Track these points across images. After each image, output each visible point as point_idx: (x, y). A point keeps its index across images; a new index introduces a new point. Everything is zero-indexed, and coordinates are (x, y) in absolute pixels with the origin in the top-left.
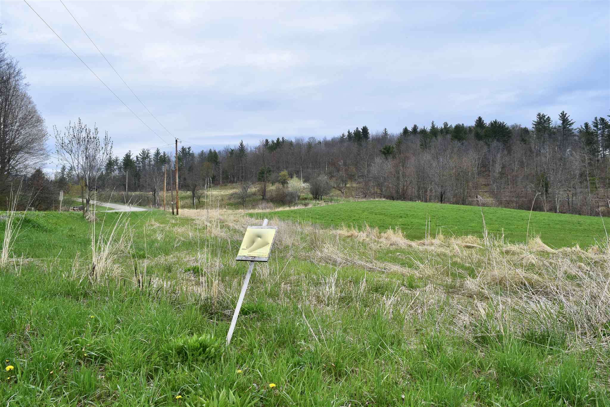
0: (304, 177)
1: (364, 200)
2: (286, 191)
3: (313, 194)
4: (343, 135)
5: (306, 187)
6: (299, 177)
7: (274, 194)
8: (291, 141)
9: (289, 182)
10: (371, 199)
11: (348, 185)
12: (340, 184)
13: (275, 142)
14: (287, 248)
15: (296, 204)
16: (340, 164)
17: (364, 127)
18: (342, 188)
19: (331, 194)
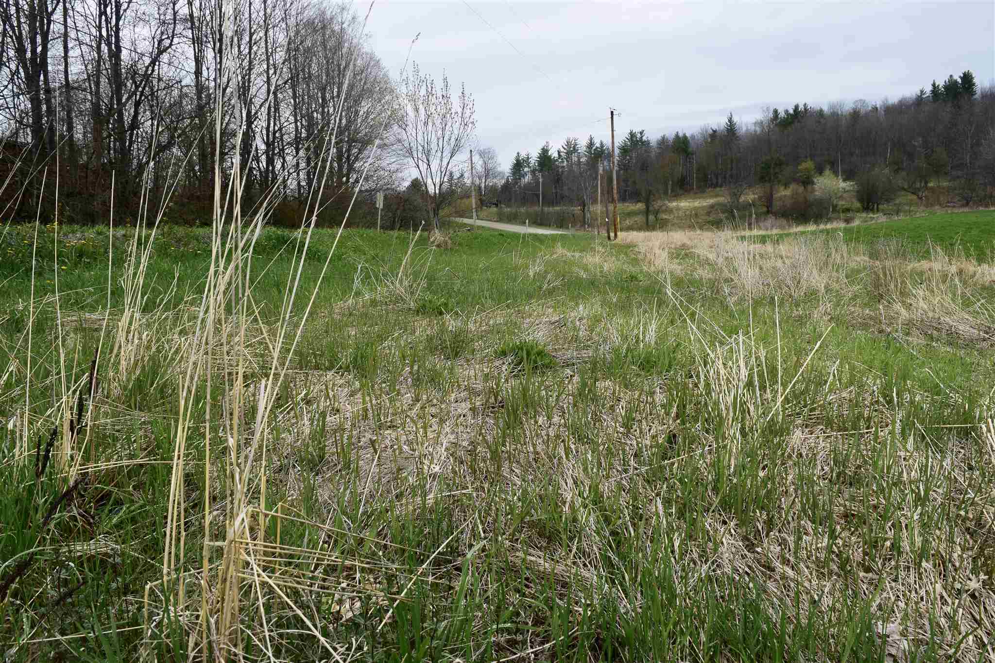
0: (844, 172)
1: (966, 210)
2: (811, 198)
3: (861, 200)
4: (922, 92)
5: (847, 188)
6: (836, 173)
7: (788, 203)
8: (821, 110)
9: (815, 180)
10: (981, 208)
11: (931, 185)
12: (914, 182)
13: (791, 111)
14: (812, 296)
15: (830, 220)
16: (916, 144)
17: (964, 74)
18: (919, 190)
19: (897, 202)
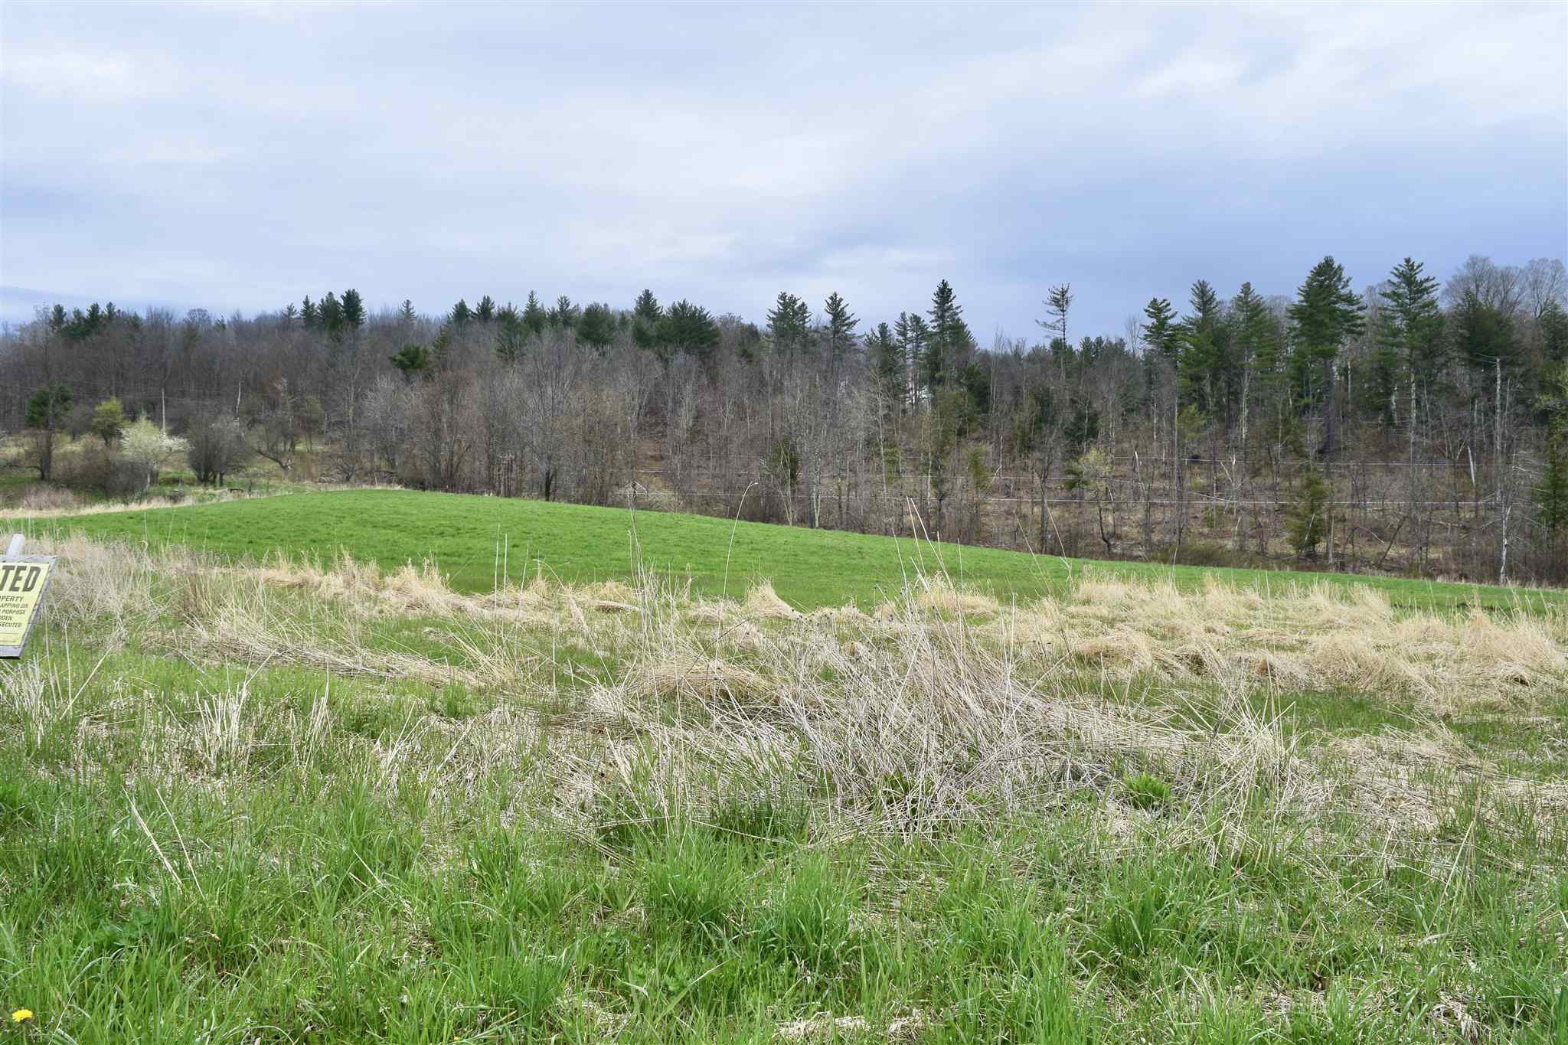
0: (170, 421)
1: (344, 487)
2: (115, 456)
3: (196, 467)
4: (290, 309)
5: (175, 448)
6: (155, 419)
7: (78, 464)
8: (136, 318)
9: (124, 432)
10: (364, 486)
11: (299, 447)
12: (276, 443)
13: (86, 314)
14: (106, 619)
15: (144, 496)
16: (279, 387)
17: (348, 293)
18: (283, 454)
19: (251, 470)
